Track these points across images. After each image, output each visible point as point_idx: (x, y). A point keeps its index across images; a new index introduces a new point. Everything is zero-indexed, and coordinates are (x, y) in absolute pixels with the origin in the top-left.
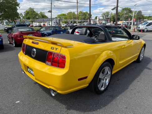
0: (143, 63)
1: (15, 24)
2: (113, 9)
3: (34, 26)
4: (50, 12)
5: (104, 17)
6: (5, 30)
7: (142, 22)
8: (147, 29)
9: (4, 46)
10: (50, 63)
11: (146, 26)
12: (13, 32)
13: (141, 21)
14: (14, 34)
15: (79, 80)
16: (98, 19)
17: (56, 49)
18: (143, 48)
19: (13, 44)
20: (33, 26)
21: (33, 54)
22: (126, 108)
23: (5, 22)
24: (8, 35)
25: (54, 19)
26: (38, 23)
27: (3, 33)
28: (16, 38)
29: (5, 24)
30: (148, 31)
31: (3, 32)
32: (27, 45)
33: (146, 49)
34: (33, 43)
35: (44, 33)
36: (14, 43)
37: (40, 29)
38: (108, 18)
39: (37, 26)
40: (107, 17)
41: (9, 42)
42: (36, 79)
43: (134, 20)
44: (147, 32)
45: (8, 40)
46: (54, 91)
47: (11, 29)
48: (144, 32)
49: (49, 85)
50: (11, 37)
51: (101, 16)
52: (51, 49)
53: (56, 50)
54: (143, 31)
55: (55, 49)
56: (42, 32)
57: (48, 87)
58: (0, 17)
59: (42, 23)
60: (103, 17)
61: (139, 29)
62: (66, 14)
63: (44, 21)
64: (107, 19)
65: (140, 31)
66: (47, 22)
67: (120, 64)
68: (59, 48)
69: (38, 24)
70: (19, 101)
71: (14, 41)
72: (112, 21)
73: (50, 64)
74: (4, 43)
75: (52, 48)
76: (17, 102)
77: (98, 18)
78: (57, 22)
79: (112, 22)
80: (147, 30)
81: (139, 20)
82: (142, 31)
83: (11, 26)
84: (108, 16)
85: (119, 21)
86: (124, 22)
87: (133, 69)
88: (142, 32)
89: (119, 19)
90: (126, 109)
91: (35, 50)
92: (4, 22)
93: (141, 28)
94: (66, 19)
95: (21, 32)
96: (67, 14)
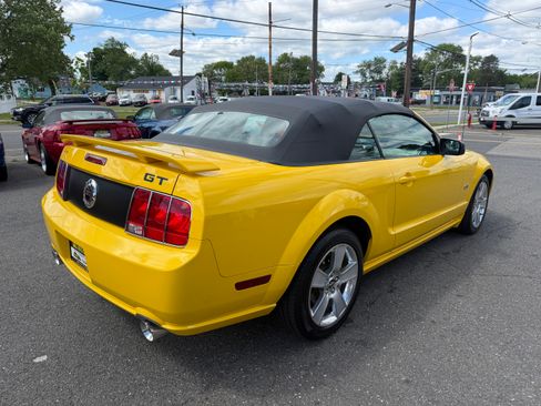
0: (486, 235)
1: (54, 93)
2: (395, 50)
3: (120, 102)
4: (179, 53)
5: (368, 75)
6: (16, 114)
7: (497, 93)
8: (514, 119)
9: (8, 171)
10: (139, 229)
11: (511, 109)
12: (43, 123)
13: (494, 91)
14: (44, 129)
15: (240, 286)
16: (344, 84)
17: (162, 179)
18: (484, 185)
19: (40, 165)
20: (115, 103)
21: (88, 198)
22: (407, 381)
23: (19, 89)
24: (23, 131)
25: (190, 78)
26: (134, 92)
27: (9, 126)
28: (52, 142)
29: (17, 93)
30: (516, 127)
31: (8, 123)
32: (70, 167)
33: (493, 187)
34: (89, 159)
35: (150, 128)
36: (43, 162)
37: (139, 113)
38: (381, 81)
39: (131, 104)
40: (377, 77)
41: (27, 157)
42: (94, 283)
43: (470, 87)
44: (512, 128)
45: (26, 150)
46: (153, 325)
47: (37, 112)
48: (503, 128)
49: (135, 305)
50: (33, 140)
51: (357, 72)
52: (145, 179)
53: (160, 183)
54: (500, 125)
55: (157, 181)
56: (146, 125)
57: (134, 311)
58: (1, 71)
59: (147, 92)
60: (364, 75)
61: (486, 119)
62: (235, 64)
63: (155, 87)
64: (377, 81)
65: (489, 125)
66: (168, 89)
67: (392, 235)
68: (171, 176)
69: (133, 96)
70: (45, 358)
71: (43, 155)
72: (395, 89)
73: (140, 233)
74: (8, 159)
75: (148, 177)
76: (37, 360)
77: (344, 78)
78: (200, 91)
79: (394, 94)
80: (514, 123)
81: (486, 88)
82: (495, 126)
83: (37, 103)
84: (380, 72)
85: (418, 90)
86: (437, 92)
87: (448, 253)
88: (497, 129)
89: (417, 85)
90: (405, 386)
91: (94, 183)
92: (14, 86)
93: (491, 115)
94: (233, 81)
95: (70, 122)
96: (238, 62)
